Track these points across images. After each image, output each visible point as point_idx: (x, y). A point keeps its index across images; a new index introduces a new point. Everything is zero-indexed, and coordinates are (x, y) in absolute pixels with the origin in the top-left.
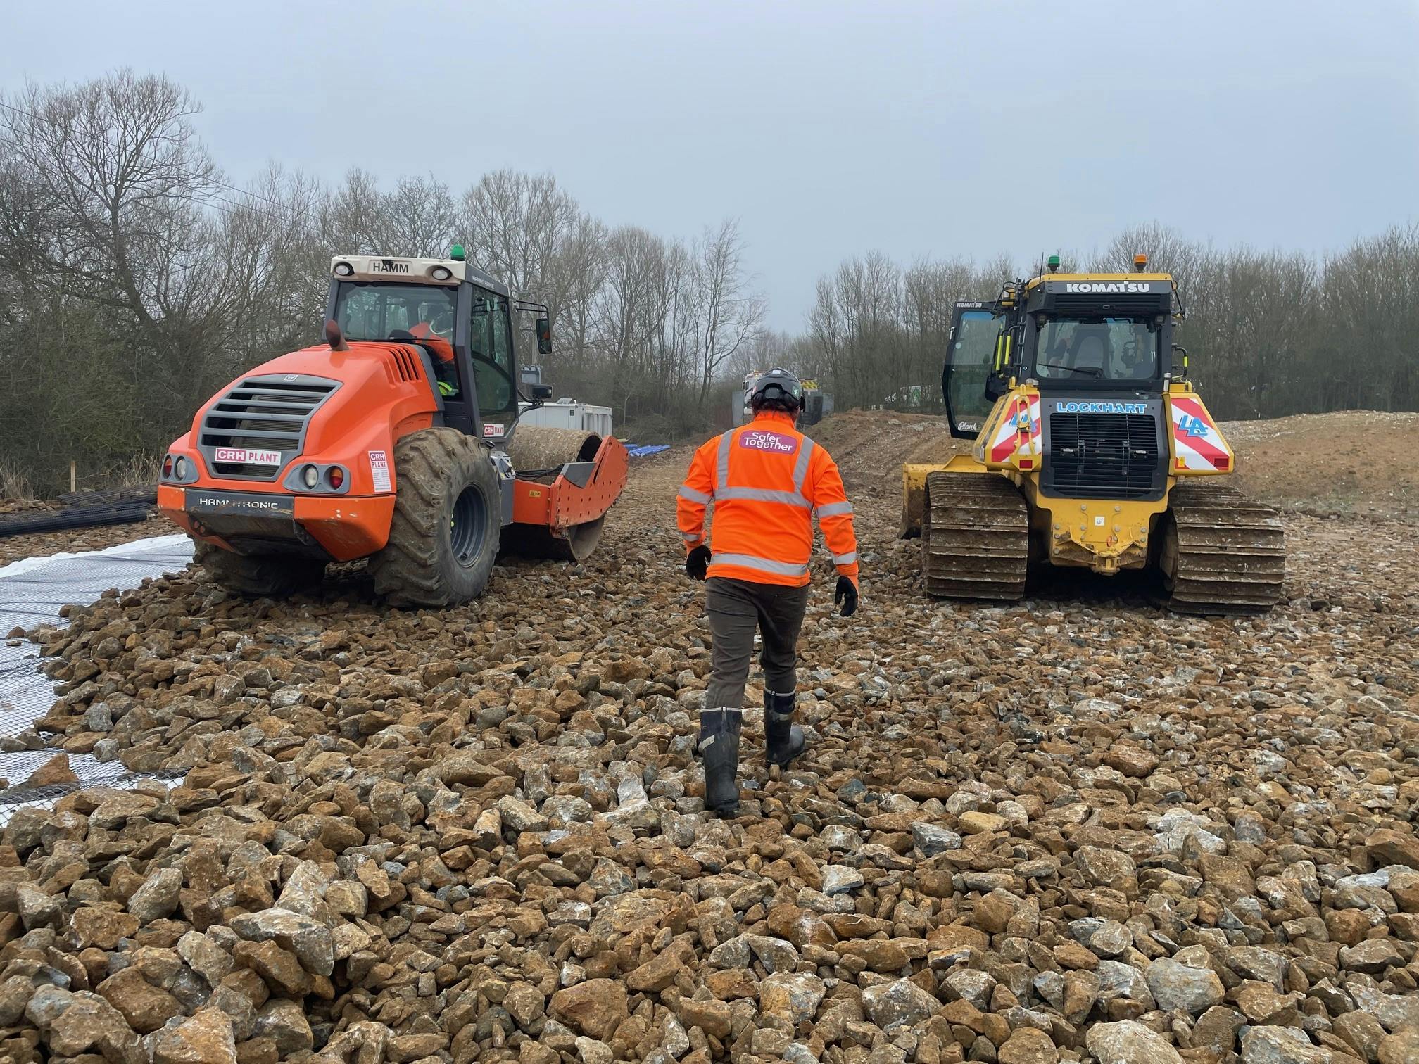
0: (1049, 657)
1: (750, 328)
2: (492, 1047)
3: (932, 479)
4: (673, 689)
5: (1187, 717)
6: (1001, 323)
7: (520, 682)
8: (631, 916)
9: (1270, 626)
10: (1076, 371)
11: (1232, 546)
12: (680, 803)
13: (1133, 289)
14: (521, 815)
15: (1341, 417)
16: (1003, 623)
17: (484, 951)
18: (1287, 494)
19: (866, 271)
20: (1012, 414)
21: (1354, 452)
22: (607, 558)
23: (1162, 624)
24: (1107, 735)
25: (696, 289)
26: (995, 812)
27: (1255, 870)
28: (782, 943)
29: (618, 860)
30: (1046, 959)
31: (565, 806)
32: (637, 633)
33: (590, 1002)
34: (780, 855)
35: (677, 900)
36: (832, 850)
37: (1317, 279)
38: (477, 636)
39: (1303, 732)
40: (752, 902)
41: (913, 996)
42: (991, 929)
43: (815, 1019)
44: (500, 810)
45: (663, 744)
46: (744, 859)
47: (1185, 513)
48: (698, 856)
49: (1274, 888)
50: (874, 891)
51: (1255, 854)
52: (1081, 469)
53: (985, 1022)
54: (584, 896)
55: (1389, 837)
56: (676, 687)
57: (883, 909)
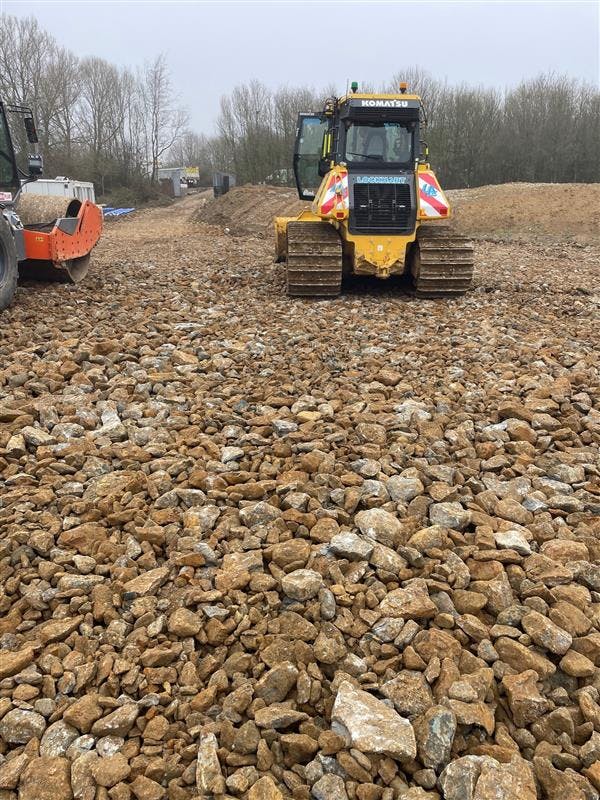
0: (351, 326)
1: (180, 130)
2: (21, 568)
3: (290, 225)
4: (137, 357)
5: (419, 353)
6: (325, 126)
7: (39, 358)
8: (108, 487)
9: (464, 301)
10: (369, 157)
11: (447, 260)
12: (140, 421)
13: (399, 105)
14: (37, 437)
15: (509, 186)
16: (329, 309)
17: (15, 516)
18: (480, 231)
19: (250, 93)
20: (332, 185)
21: (513, 206)
22: (94, 280)
23: (411, 304)
24: (377, 365)
25: (142, 103)
26: (317, 410)
27: (445, 427)
28: (195, 491)
29: (100, 456)
30: (337, 482)
31: (67, 429)
32: (114, 325)
33: (84, 537)
34: (198, 444)
35: (135, 476)
36: (228, 439)
37: (501, 105)
38: (9, 332)
39: (474, 356)
40: (180, 471)
41: (266, 510)
42: (310, 471)
43: (214, 528)
44: (23, 435)
45: (131, 389)
46: (177, 449)
47: (425, 241)
48: (149, 450)
49: (452, 435)
50: (250, 459)
51: (445, 419)
52: (370, 218)
53: (304, 518)
54: (79, 479)
55: (509, 405)
56: (139, 356)
57: (254, 467)
